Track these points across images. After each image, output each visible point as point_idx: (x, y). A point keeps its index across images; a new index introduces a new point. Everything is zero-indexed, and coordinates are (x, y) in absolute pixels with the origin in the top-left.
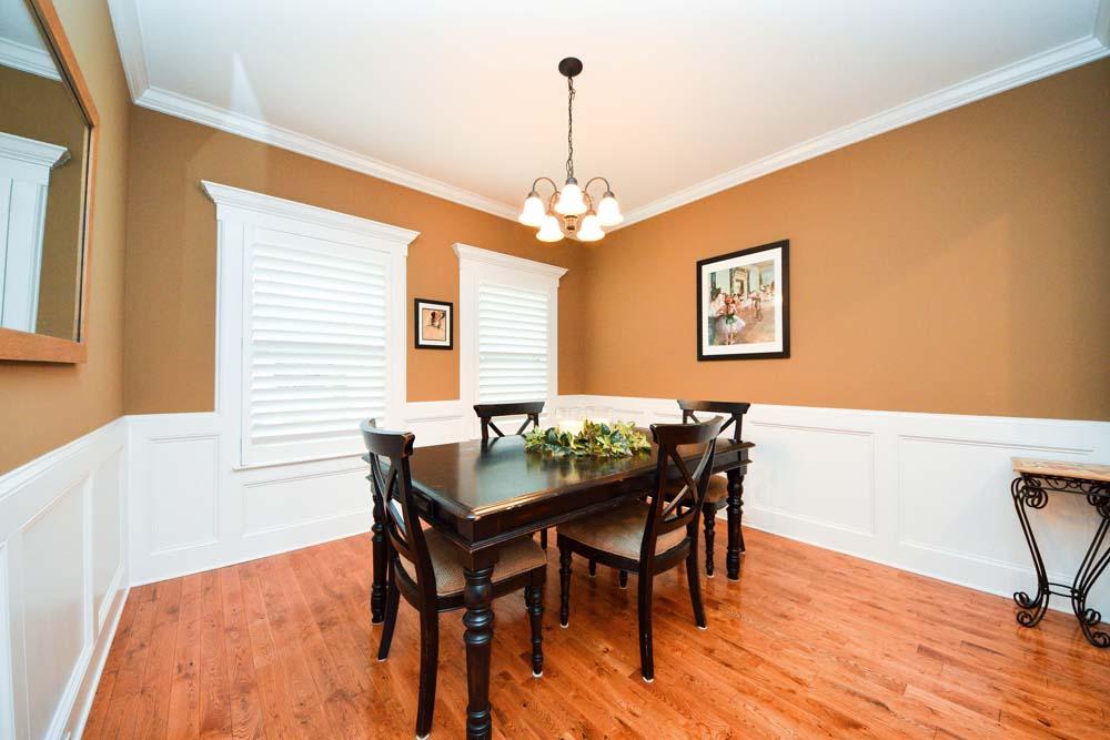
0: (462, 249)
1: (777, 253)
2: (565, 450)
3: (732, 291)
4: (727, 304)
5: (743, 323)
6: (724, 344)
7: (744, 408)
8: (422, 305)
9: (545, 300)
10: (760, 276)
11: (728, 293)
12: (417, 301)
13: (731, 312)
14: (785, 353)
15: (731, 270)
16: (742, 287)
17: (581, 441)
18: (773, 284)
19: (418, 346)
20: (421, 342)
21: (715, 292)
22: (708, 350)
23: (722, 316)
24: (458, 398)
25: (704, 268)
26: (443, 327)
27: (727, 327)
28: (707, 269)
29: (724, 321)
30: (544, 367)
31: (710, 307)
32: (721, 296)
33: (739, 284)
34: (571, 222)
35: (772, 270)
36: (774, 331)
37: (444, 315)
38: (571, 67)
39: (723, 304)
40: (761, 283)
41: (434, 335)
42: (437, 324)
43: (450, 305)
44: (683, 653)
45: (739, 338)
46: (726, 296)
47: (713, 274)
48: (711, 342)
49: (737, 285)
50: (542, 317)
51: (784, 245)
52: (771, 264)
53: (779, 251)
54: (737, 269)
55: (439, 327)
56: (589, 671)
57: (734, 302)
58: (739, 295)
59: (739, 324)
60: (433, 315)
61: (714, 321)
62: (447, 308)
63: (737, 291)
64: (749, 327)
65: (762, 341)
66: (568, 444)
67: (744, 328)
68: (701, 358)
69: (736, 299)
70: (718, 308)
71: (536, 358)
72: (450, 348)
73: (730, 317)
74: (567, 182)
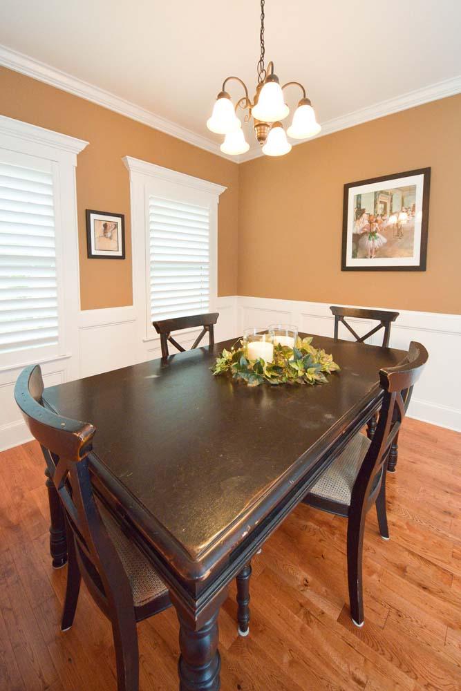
0: (132, 162)
1: (419, 180)
2: (258, 377)
3: (375, 212)
4: (370, 222)
5: (384, 240)
6: (366, 258)
7: (393, 316)
8: (93, 216)
9: (207, 214)
10: (403, 199)
11: (372, 213)
12: (88, 213)
13: (374, 230)
14: (422, 267)
15: (375, 193)
16: (385, 209)
17: (275, 368)
18: (414, 206)
19: (90, 256)
20: (94, 253)
21: (360, 212)
22: (351, 262)
23: (365, 233)
24: (131, 303)
25: (351, 190)
26: (115, 237)
27: (369, 243)
28: (353, 192)
29: (366, 237)
30: (207, 273)
31: (354, 226)
32: (365, 216)
33: (383, 206)
34: (262, 131)
35: (415, 194)
36: (412, 248)
37: (116, 226)
39: (366, 223)
40: (403, 205)
41: (106, 245)
42: (109, 234)
43: (122, 217)
44: (380, 576)
45: (380, 253)
46: (370, 216)
47: (359, 197)
48: (354, 256)
49: (380, 206)
50: (206, 230)
51: (426, 172)
52: (412, 189)
53: (422, 176)
54: (381, 192)
55: (110, 238)
56: (296, 618)
57: (376, 221)
58: (382, 216)
59: (380, 240)
60: (105, 226)
61: (357, 237)
62: (119, 220)
63: (380, 212)
64: (389, 243)
65: (401, 256)
66: (261, 372)
67: (385, 245)
68: (345, 268)
69: (379, 218)
70: (362, 226)
71: (199, 266)
72: (123, 257)
73: (373, 234)
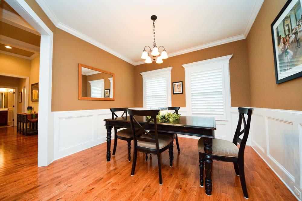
5: (292, 54)
8: (174, 84)
11: (284, 36)
13: (286, 48)
16: (289, 29)
19: (174, 94)
23: (283, 53)
24: (185, 107)
25: (274, 26)
26: (180, 88)
29: (284, 55)
31: (278, 49)
33: (287, 27)
34: (154, 58)
37: (180, 85)
38: (154, 18)
39: (283, 45)
40: (296, 20)
43: (182, 82)
47: (277, 28)
52: (298, 4)
55: (179, 88)
57: (287, 41)
58: (288, 35)
60: (177, 85)
63: (287, 32)
69: (287, 38)
72: (182, 93)
73: (286, 51)
74: (144, 51)
